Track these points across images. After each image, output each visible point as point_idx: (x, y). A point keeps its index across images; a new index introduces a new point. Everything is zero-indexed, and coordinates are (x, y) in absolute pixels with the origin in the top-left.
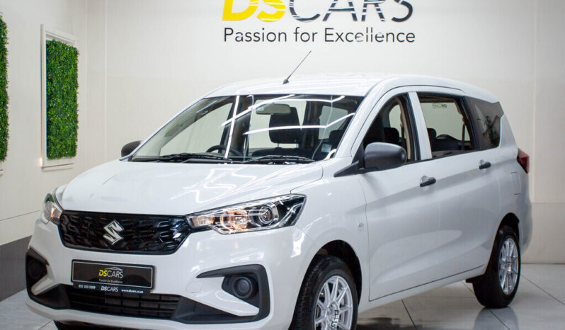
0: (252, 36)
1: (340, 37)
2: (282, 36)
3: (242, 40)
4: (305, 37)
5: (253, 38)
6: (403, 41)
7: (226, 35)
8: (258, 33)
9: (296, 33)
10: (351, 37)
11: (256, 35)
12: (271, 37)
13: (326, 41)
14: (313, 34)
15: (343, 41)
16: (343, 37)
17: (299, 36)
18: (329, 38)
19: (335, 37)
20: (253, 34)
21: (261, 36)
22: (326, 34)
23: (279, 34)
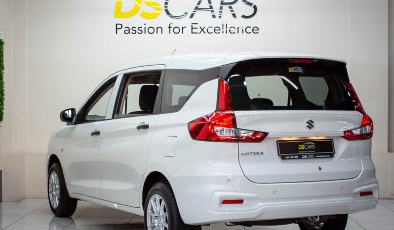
0: (136, 29)
1: (202, 30)
2: (159, 30)
3: (129, 32)
4: (176, 30)
5: (138, 31)
6: (250, 33)
7: (117, 29)
8: (141, 28)
9: (170, 27)
10: (211, 30)
11: (140, 29)
12: (151, 30)
13: (192, 33)
14: (183, 28)
15: (205, 33)
16: (205, 30)
17: (172, 29)
18: (194, 31)
19: (199, 30)
20: (137, 28)
21: (143, 30)
22: (192, 28)
23: (157, 28)
